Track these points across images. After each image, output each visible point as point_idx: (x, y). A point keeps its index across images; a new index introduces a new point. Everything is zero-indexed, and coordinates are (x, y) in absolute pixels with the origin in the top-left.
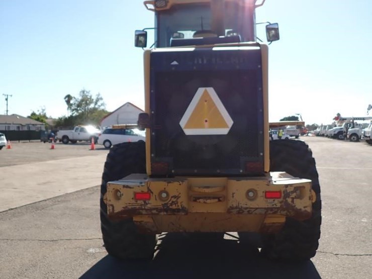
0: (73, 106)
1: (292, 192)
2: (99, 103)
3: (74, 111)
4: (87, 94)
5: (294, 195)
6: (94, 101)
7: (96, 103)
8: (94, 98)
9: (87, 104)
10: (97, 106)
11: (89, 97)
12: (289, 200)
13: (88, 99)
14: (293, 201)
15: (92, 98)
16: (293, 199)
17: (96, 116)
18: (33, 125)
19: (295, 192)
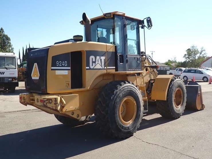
0: (187, 55)
1: (46, 101)
2: (203, 53)
3: (187, 59)
4: (195, 48)
5: (47, 102)
6: (200, 52)
7: (201, 53)
8: (200, 50)
9: (195, 54)
10: (201, 55)
11: (196, 50)
12: (45, 103)
13: (196, 51)
14: (46, 104)
15: (198, 50)
16: (46, 103)
17: (201, 61)
18: (163, 67)
19: (47, 101)
